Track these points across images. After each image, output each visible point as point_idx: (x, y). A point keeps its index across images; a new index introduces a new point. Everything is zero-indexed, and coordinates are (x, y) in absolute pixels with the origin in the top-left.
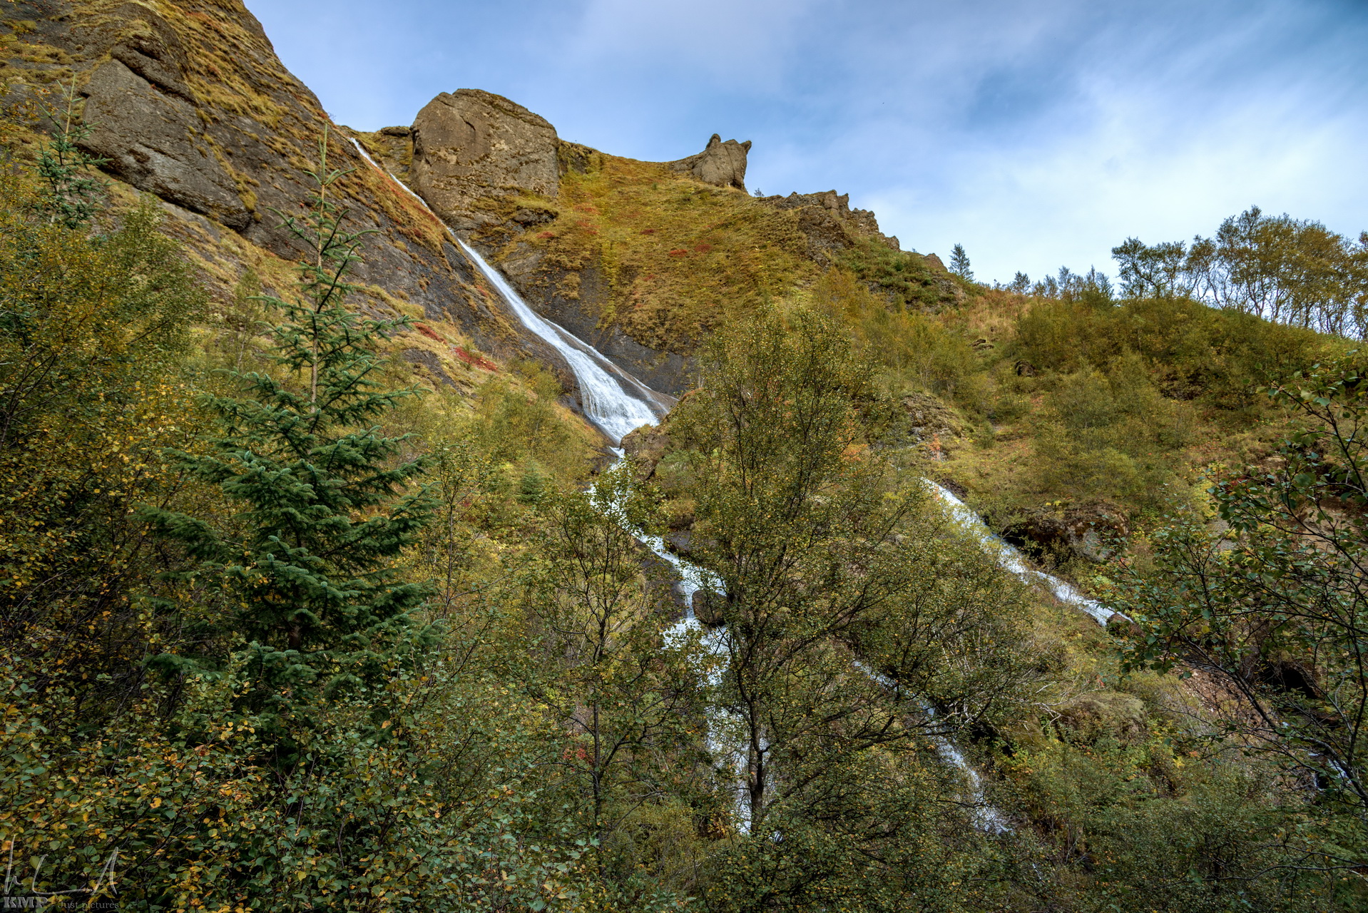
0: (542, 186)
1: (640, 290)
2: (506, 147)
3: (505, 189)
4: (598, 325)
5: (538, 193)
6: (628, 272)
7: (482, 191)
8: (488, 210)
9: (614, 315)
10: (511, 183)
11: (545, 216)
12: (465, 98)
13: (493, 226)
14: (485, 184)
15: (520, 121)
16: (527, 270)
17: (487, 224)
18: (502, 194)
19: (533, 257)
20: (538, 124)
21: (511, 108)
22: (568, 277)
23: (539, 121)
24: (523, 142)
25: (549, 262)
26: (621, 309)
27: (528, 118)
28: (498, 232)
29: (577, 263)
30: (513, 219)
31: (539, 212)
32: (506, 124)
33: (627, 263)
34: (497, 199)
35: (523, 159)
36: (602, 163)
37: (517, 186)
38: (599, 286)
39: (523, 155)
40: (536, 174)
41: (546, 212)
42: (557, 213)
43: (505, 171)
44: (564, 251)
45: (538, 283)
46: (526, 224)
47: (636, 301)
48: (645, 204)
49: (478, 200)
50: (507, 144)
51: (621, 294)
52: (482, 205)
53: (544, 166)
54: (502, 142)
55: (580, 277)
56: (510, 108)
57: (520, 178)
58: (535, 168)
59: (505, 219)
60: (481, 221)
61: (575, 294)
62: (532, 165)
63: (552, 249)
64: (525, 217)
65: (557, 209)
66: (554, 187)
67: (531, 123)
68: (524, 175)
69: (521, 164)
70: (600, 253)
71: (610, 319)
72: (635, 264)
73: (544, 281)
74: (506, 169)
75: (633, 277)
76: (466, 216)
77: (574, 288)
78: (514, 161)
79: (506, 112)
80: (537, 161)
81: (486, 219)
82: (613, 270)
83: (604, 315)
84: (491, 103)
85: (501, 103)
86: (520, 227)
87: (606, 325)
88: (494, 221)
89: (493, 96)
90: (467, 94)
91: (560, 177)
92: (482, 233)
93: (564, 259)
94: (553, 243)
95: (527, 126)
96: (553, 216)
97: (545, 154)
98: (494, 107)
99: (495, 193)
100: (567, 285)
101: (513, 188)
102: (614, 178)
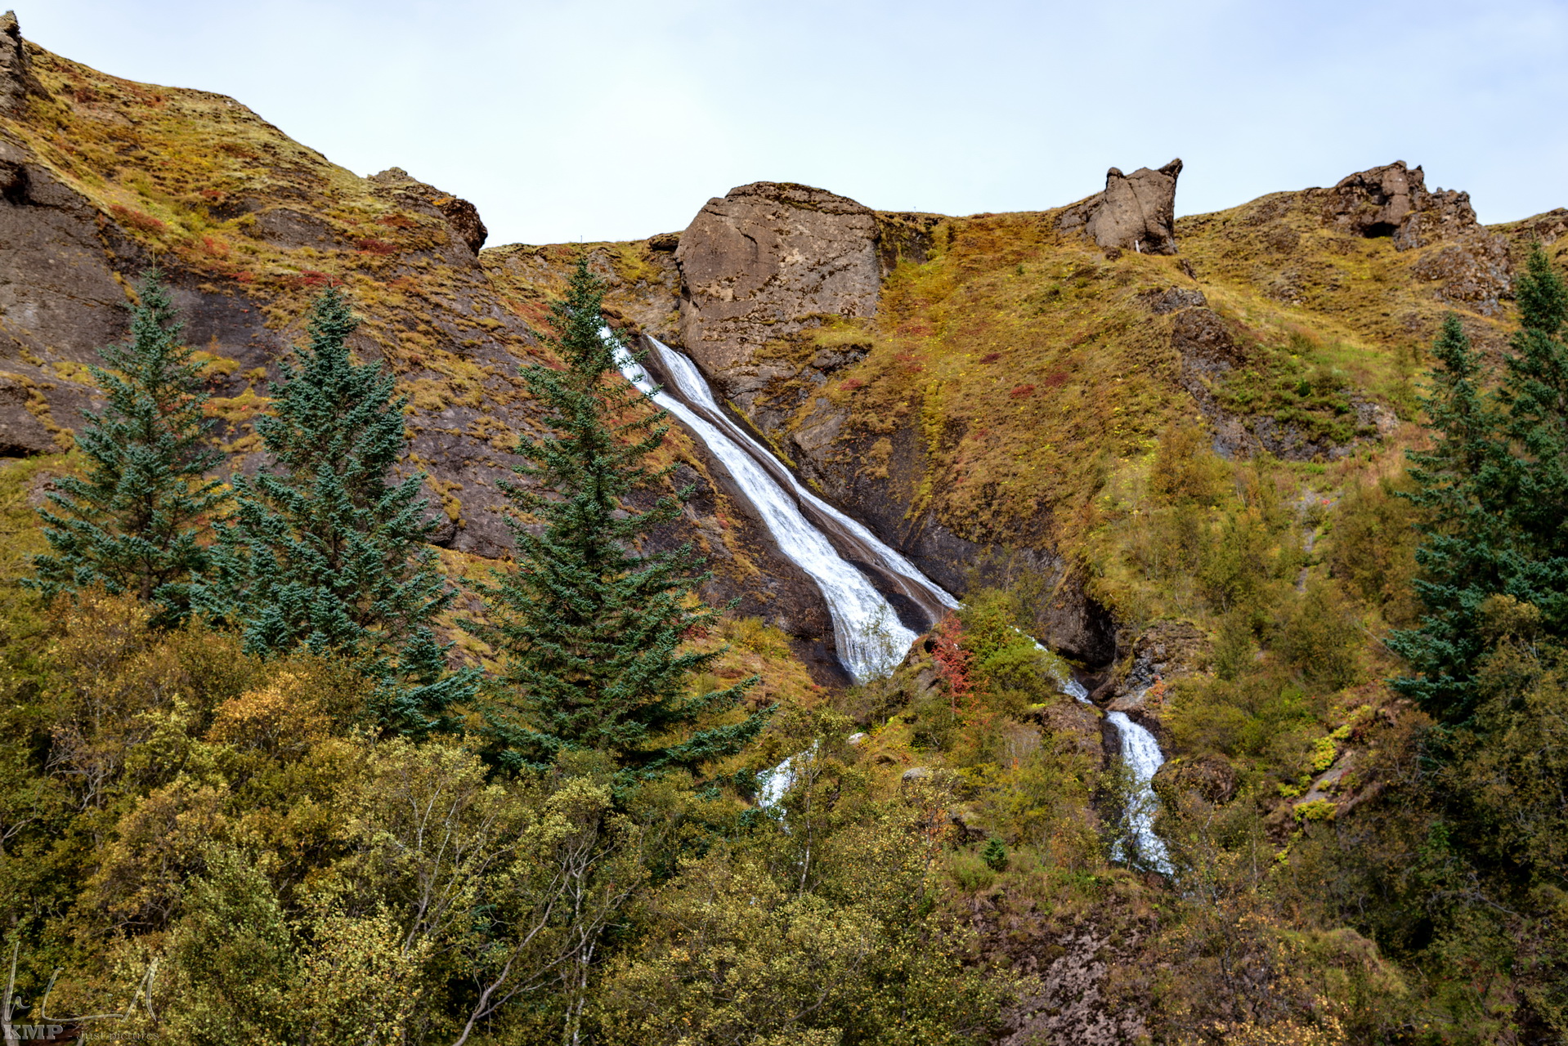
0: (854, 305)
1: (967, 455)
2: (799, 258)
3: (800, 321)
4: (907, 516)
5: (848, 315)
6: (954, 428)
7: (768, 331)
8: (777, 357)
9: (929, 498)
10: (811, 309)
11: (852, 354)
12: (741, 199)
13: (785, 380)
14: (772, 320)
15: (820, 213)
16: (825, 441)
17: (777, 379)
18: (796, 328)
19: (833, 421)
20: (845, 212)
21: (806, 197)
22: (877, 445)
23: (846, 206)
24: (823, 244)
25: (853, 427)
26: (941, 487)
27: (831, 206)
28: (790, 388)
29: (888, 424)
30: (811, 365)
31: (843, 350)
32: (799, 223)
33: (954, 415)
34: (790, 338)
35: (825, 270)
36: (951, 237)
37: (817, 312)
38: (916, 455)
39: (825, 263)
40: (844, 287)
41: (854, 347)
42: (870, 346)
43: (800, 294)
44: (875, 406)
45: (838, 458)
46: (828, 370)
47: (958, 473)
48: (998, 307)
49: (764, 346)
50: (801, 253)
51: (940, 464)
52: (768, 352)
53: (856, 273)
54: (795, 251)
55: (892, 443)
56: (804, 196)
57: (822, 298)
58: (843, 278)
59: (800, 366)
60: (767, 376)
61: (882, 471)
62: (838, 275)
63: (858, 405)
64: (826, 361)
65: (871, 340)
66: (872, 301)
67: (835, 212)
68: (827, 293)
69: (823, 277)
70: (921, 403)
71: (923, 505)
72: (966, 414)
73: (845, 455)
74: (802, 290)
75: (960, 435)
76: (748, 374)
77: (883, 461)
78: (814, 276)
79: (798, 205)
80: (845, 268)
81: (775, 371)
82: (935, 429)
83: (915, 499)
84: (777, 198)
85: (791, 193)
86: (820, 375)
87: (917, 514)
88: (786, 374)
89: (781, 187)
90: (744, 194)
91: (883, 281)
92: (770, 393)
93: (873, 418)
94: (860, 397)
95: (830, 218)
96: (865, 350)
97: (858, 255)
98: (782, 203)
99: (786, 329)
100: (874, 458)
101: (812, 317)
102: (965, 262)
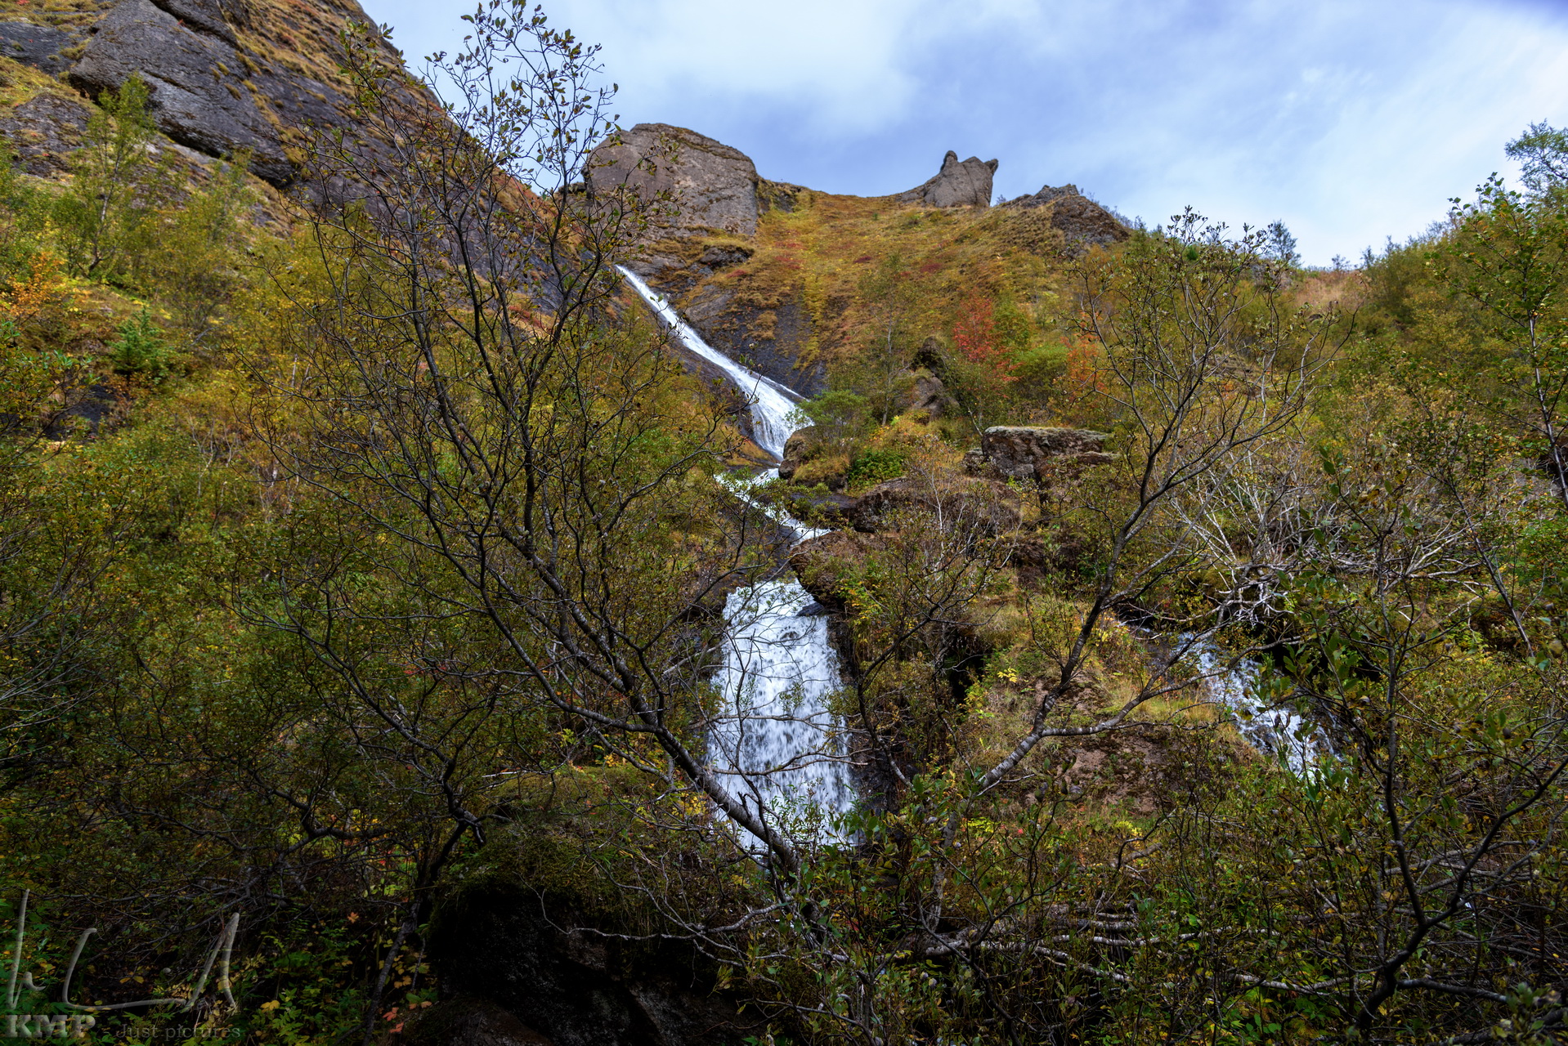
0: (736, 225)
1: (850, 322)
2: (693, 184)
3: (691, 230)
4: (796, 365)
5: (731, 231)
6: (836, 304)
7: (662, 232)
8: (669, 252)
9: (817, 352)
10: (698, 223)
11: (737, 255)
12: (644, 134)
13: (675, 269)
14: (666, 225)
15: (710, 154)
16: (712, 313)
17: (668, 268)
18: (687, 235)
19: (720, 299)
20: (731, 157)
21: (699, 141)
22: (762, 316)
23: (732, 153)
24: (713, 177)
25: (740, 302)
26: (825, 345)
27: (720, 151)
28: (680, 276)
29: (774, 300)
30: (700, 261)
31: (730, 251)
32: (691, 158)
33: (835, 295)
34: (681, 240)
35: (713, 196)
36: (812, 200)
37: (705, 226)
38: (800, 323)
39: (713, 192)
40: (729, 211)
41: (739, 249)
42: (752, 251)
43: (691, 210)
44: (758, 288)
45: (725, 326)
46: (715, 265)
47: (844, 333)
48: (862, 234)
49: (658, 243)
50: (694, 179)
51: (826, 329)
52: (662, 247)
53: (739, 203)
54: (688, 178)
55: (777, 315)
57: (709, 217)
58: (728, 205)
59: (689, 261)
60: (660, 265)
61: (770, 333)
62: (724, 203)
63: (744, 287)
64: (714, 257)
65: (754, 247)
66: (751, 225)
67: (723, 156)
68: (714, 214)
69: (711, 202)
70: (802, 287)
71: (811, 357)
72: (844, 294)
73: (732, 323)
74: (692, 207)
75: (842, 309)
76: (643, 260)
77: (769, 328)
78: (703, 199)
79: (693, 146)
80: (730, 198)
81: (667, 262)
82: (817, 304)
83: (803, 353)
84: (675, 137)
85: (687, 137)
86: (707, 269)
87: (805, 365)
88: (676, 264)
89: (678, 130)
90: (647, 130)
91: (760, 216)
92: (662, 279)
93: (758, 297)
95: (718, 159)
96: (748, 254)
97: (741, 190)
98: (679, 141)
99: (678, 234)
100: (760, 325)
101: (700, 228)
102: (828, 213)
